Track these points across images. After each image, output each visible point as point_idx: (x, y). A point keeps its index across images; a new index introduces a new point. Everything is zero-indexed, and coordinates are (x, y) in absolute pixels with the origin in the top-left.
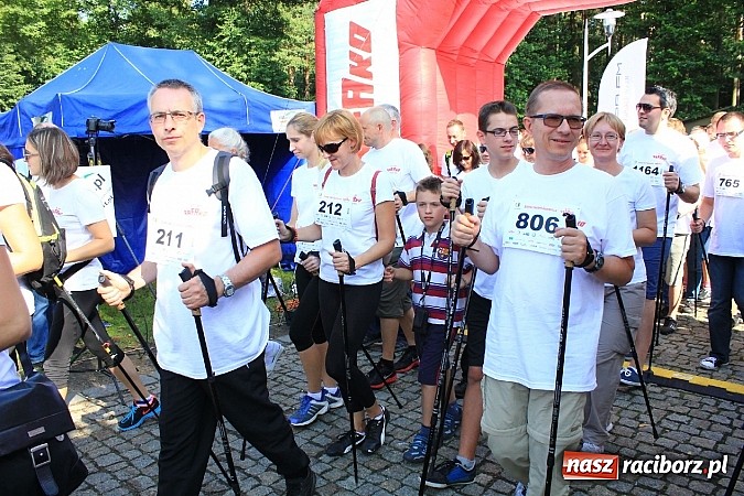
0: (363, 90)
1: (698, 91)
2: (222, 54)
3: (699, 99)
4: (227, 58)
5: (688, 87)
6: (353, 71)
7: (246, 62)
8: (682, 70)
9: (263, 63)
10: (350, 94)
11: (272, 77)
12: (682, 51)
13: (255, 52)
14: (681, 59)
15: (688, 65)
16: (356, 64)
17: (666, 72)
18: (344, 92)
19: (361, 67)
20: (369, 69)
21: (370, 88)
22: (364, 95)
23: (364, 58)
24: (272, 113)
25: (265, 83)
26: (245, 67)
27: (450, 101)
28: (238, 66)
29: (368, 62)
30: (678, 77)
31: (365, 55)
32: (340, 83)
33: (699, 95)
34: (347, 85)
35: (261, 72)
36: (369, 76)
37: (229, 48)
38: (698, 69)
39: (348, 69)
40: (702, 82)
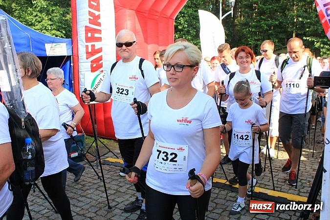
0: (96, 33)
3: (277, 41)
5: (271, 34)
6: (91, 22)
7: (50, 20)
8: (269, 26)
10: (89, 35)
12: (269, 17)
13: (55, 14)
15: (271, 24)
16: (92, 18)
17: (261, 27)
18: (86, 34)
19: (95, 20)
20: (99, 21)
21: (99, 31)
22: (96, 35)
23: (96, 15)
24: (46, 45)
26: (50, 23)
27: (144, 38)
28: (46, 22)
29: (99, 17)
30: (267, 30)
31: (97, 13)
32: (84, 29)
33: (277, 38)
34: (88, 29)
36: (99, 24)
37: (41, 12)
38: (276, 26)
39: (88, 21)
40: (278, 32)
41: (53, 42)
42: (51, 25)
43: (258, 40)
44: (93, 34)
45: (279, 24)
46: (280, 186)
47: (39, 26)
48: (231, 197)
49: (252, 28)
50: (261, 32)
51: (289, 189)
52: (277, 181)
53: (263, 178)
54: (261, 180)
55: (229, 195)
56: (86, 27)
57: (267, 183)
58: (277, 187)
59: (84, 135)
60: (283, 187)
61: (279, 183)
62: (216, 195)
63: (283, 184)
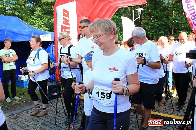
0: (67, 29)
1: (164, 30)
2: (36, 19)
3: (164, 33)
4: (37, 21)
5: (161, 29)
6: (64, 23)
7: (43, 22)
8: (160, 25)
9: (48, 22)
10: (63, 30)
11: (50, 26)
12: (159, 20)
13: (45, 19)
14: (159, 22)
15: (161, 23)
16: (65, 21)
17: (155, 26)
18: (62, 29)
19: (66, 22)
20: (69, 23)
21: (69, 28)
22: (67, 30)
23: (67, 19)
24: (40, 35)
25: (48, 28)
26: (42, 23)
28: (40, 23)
29: (68, 21)
30: (158, 27)
31: (67, 18)
32: (61, 27)
33: (164, 31)
34: (63, 27)
35: (47, 25)
36: (69, 24)
37: (38, 18)
38: (163, 25)
39: (63, 23)
40: (164, 28)
41: (44, 34)
42: (43, 25)
43: (153, 33)
44: (65, 29)
45: (165, 24)
46: (167, 112)
47: (37, 25)
48: (140, 117)
49: (150, 26)
50: (155, 28)
51: (172, 114)
52: (165, 109)
53: (158, 107)
54: (156, 108)
55: (139, 116)
56: (62, 26)
57: (160, 110)
58: (165, 112)
59: (60, 84)
60: (168, 112)
61: (166, 110)
62: (132, 116)
63: (169, 110)
